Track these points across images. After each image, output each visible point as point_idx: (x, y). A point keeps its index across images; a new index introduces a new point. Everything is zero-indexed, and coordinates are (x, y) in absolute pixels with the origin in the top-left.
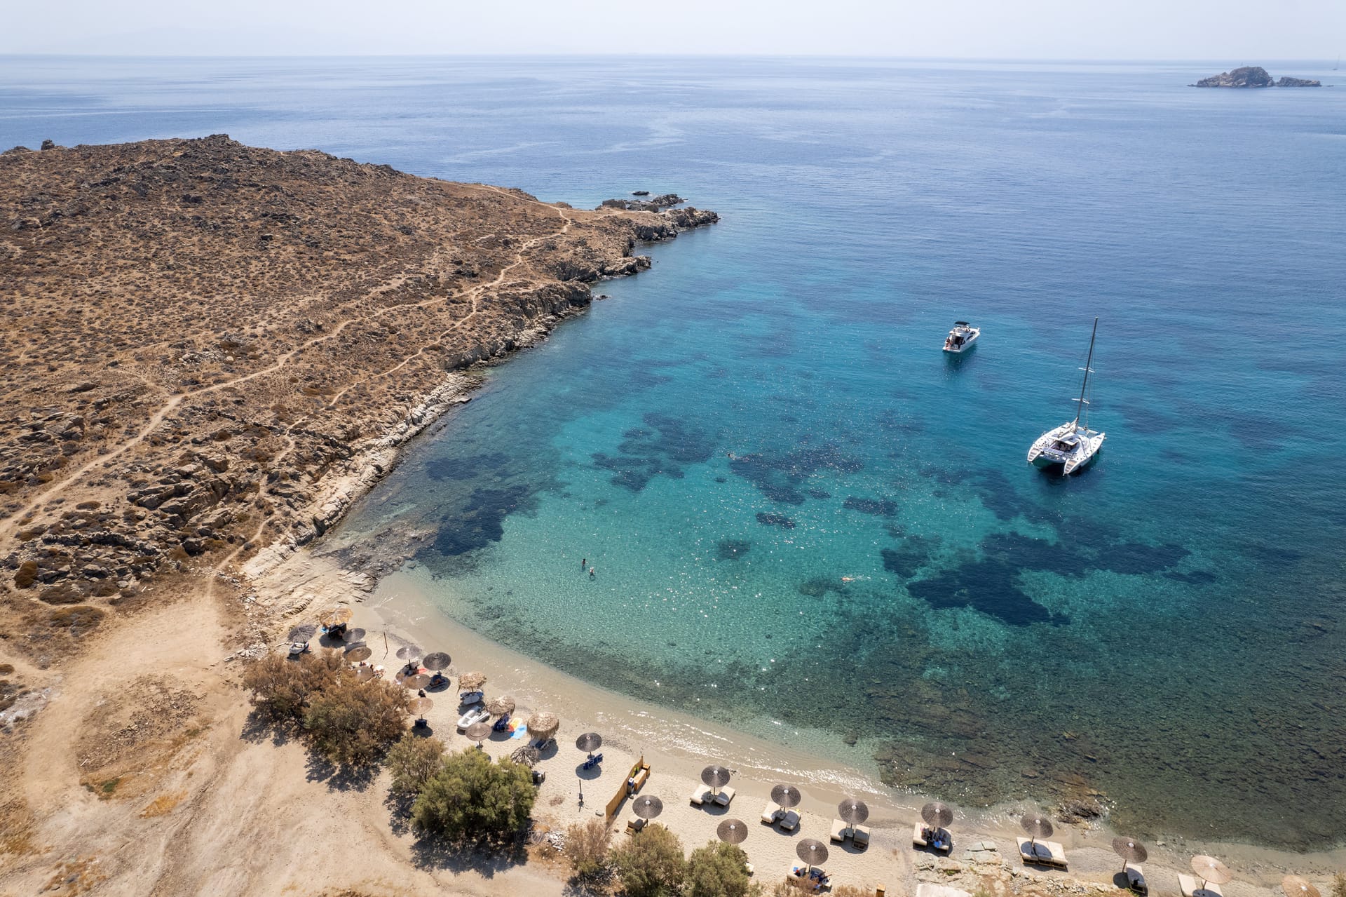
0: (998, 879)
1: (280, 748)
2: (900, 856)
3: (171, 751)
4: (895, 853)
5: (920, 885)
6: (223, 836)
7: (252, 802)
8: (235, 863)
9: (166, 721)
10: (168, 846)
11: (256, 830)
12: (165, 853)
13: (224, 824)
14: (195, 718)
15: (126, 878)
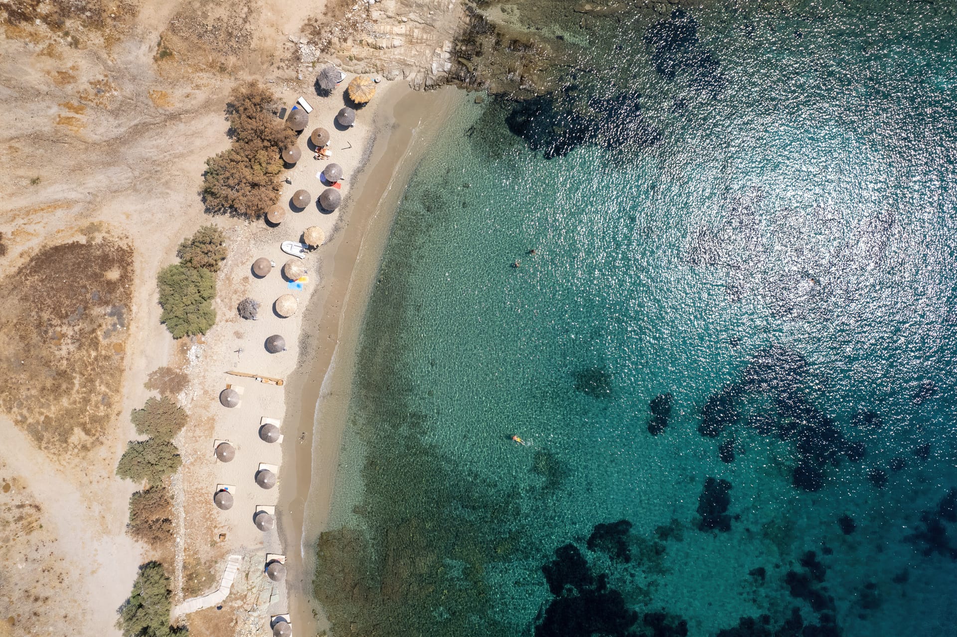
0: (244, 603)
1: (225, 136)
2: (259, 546)
3: (204, 67)
4: (261, 543)
5: (240, 557)
6: (150, 152)
7: (178, 151)
8: (135, 173)
9: (224, 43)
10: (136, 125)
11: (159, 168)
12: (131, 127)
13: (157, 147)
14: (235, 59)
15: (110, 120)
